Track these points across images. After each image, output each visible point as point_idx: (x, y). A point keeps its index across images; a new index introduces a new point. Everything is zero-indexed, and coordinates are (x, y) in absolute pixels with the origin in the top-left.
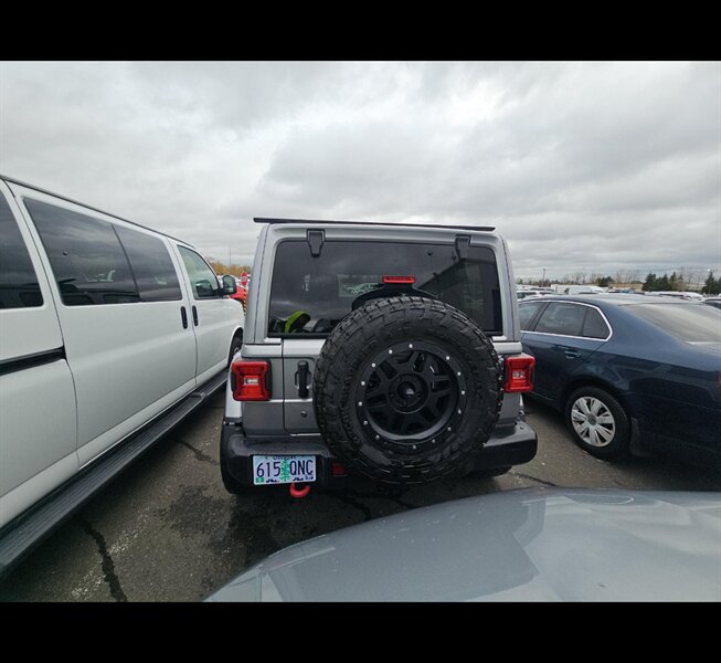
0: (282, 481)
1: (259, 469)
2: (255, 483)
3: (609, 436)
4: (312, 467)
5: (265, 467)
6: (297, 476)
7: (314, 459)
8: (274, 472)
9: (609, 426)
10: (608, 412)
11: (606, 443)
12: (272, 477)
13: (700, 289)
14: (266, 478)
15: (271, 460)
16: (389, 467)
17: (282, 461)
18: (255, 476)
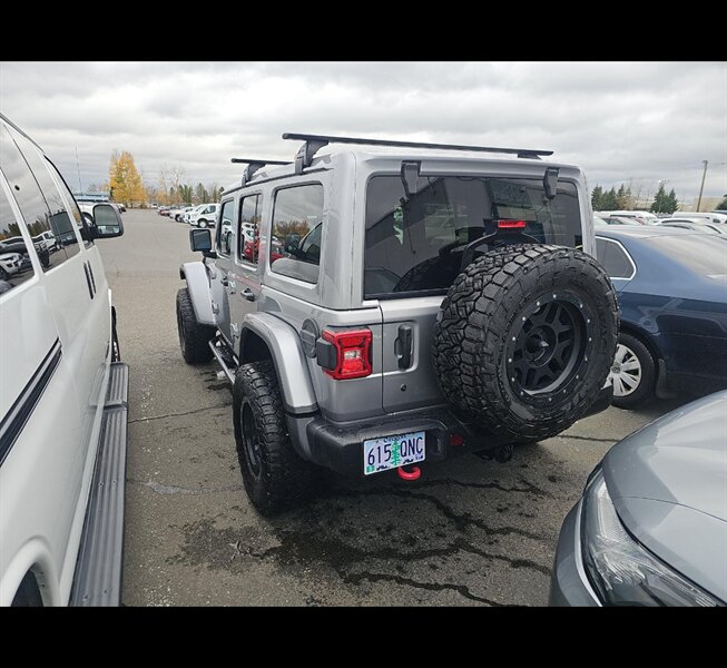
0: (393, 466)
1: (370, 456)
2: (366, 473)
3: (634, 383)
4: (422, 445)
5: (375, 453)
6: (407, 457)
7: (423, 435)
8: (385, 456)
9: (635, 372)
10: (634, 357)
11: (632, 391)
12: (383, 463)
13: (649, 206)
14: (377, 465)
15: (382, 443)
16: (533, 421)
17: (392, 442)
18: (366, 465)
